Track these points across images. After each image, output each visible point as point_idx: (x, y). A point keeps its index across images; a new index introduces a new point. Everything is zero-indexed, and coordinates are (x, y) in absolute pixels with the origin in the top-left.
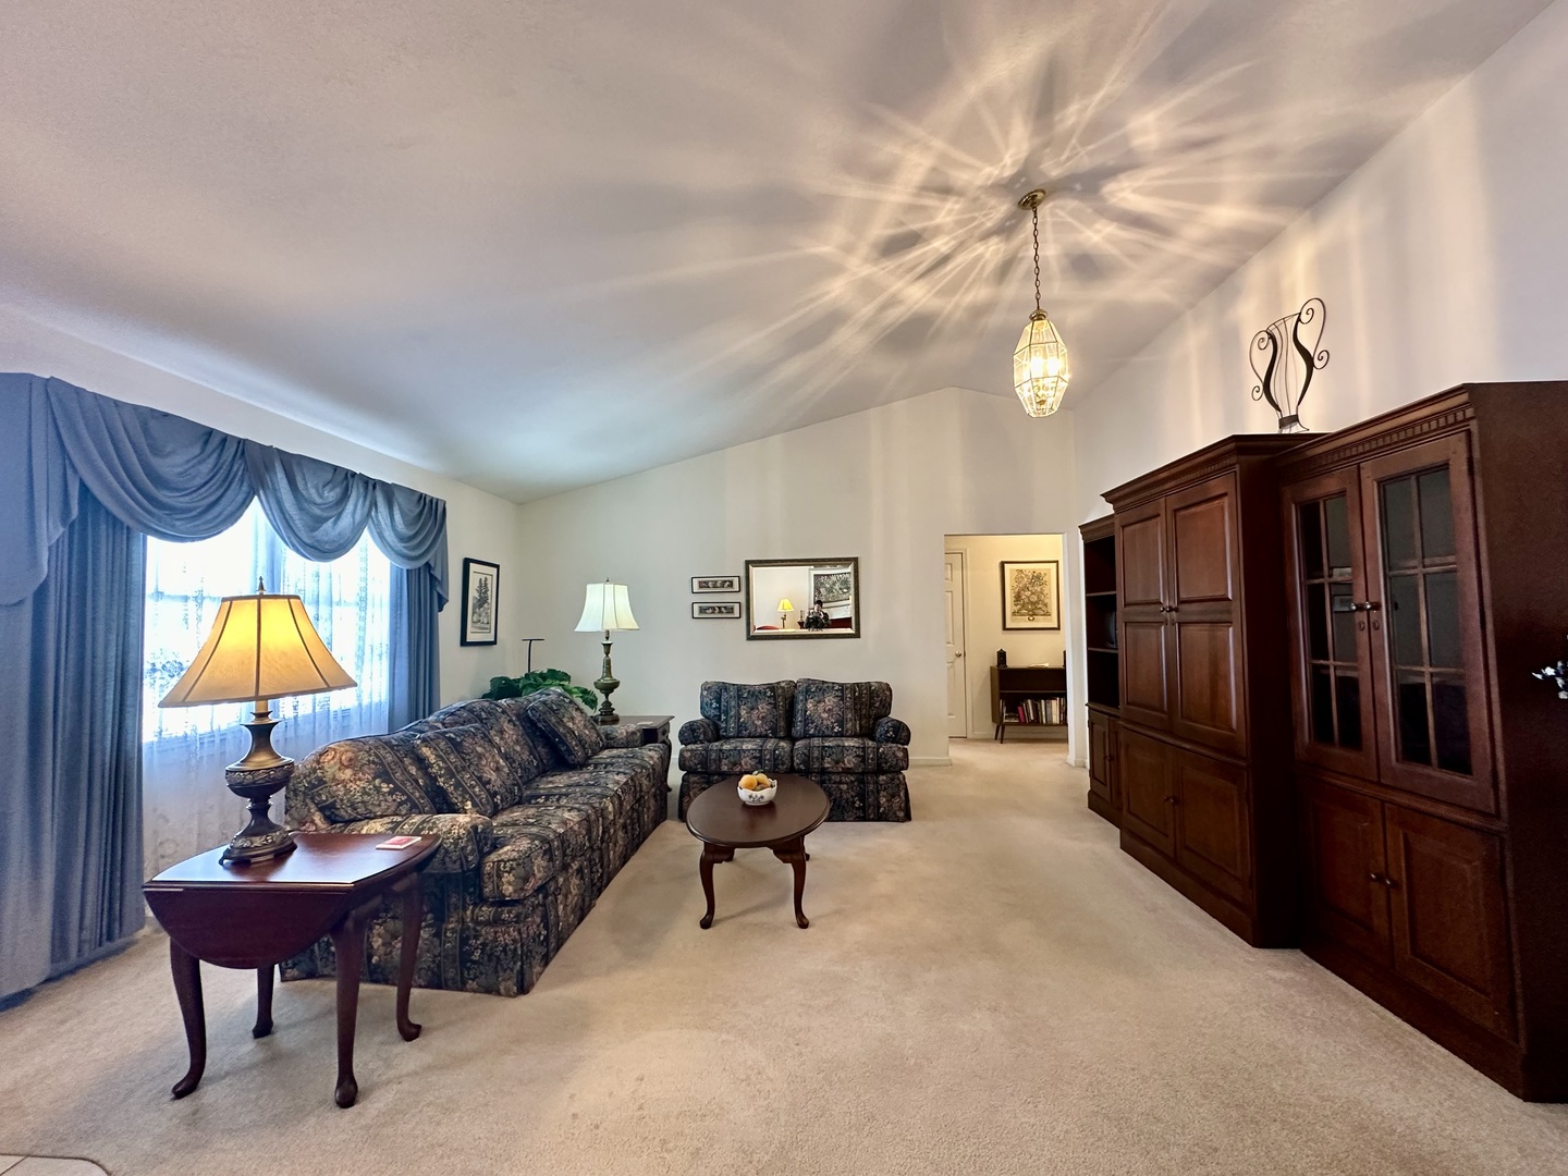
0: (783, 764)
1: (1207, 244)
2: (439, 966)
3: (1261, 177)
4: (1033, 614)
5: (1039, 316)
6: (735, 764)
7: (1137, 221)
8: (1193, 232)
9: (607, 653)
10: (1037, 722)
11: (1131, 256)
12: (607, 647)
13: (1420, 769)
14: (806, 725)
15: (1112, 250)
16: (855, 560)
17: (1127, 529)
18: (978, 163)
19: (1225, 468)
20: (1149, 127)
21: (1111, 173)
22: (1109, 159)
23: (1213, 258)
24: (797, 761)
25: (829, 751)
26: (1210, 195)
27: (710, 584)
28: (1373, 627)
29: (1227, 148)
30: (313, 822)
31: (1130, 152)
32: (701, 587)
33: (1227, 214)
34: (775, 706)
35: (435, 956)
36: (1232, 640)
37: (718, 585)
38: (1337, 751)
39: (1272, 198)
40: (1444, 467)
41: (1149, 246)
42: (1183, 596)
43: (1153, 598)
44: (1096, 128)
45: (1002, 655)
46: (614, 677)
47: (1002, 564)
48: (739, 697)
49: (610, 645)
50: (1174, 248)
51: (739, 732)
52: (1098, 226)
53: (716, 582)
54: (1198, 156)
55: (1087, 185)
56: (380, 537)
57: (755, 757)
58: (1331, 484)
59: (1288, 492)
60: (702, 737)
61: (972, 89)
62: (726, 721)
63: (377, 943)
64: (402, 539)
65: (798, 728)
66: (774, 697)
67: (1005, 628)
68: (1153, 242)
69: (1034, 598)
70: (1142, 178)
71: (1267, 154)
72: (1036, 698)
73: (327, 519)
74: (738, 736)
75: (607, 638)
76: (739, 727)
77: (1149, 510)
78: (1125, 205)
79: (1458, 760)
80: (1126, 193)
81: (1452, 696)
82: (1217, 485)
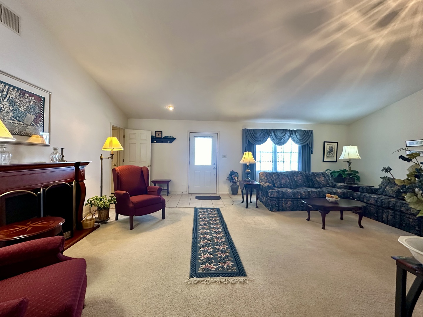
0: (384, 205)
9: (350, 165)
24: (390, 205)
49: (351, 163)
51: (382, 193)
56: (293, 140)
57: (375, 200)
60: (365, 192)
64: (300, 140)
73: (282, 139)
75: (350, 161)
76: (383, 191)
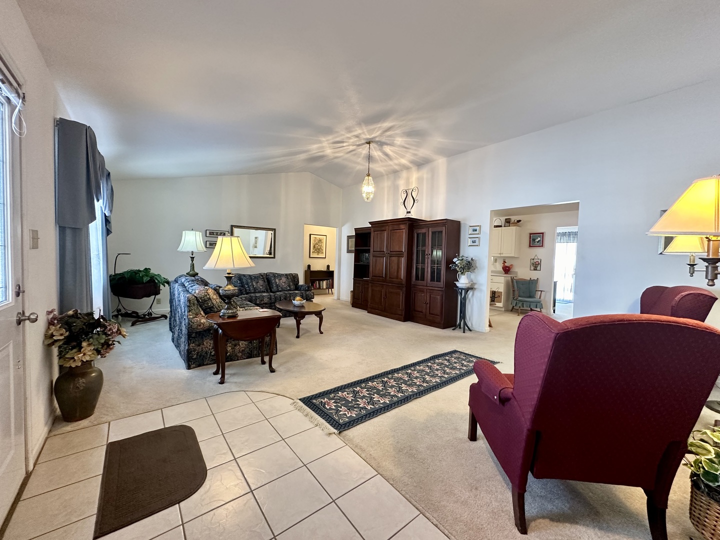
1: (396, 164)
2: (251, 351)
3: (412, 158)
4: (318, 253)
5: (369, 175)
6: (261, 301)
7: (387, 155)
8: (396, 162)
9: (192, 261)
10: (320, 288)
11: (381, 161)
12: (192, 258)
13: (434, 283)
14: (278, 287)
15: (377, 157)
16: (275, 230)
17: (375, 232)
18: (367, 134)
19: (405, 223)
20: (399, 141)
21: (387, 144)
22: (388, 142)
23: (397, 168)
25: (292, 294)
26: (403, 157)
27: (215, 233)
28: (428, 258)
29: (411, 151)
30: (201, 314)
31: (393, 143)
32: (210, 234)
33: (404, 161)
34: (265, 282)
35: (250, 349)
36: (403, 261)
37: (219, 234)
38: (420, 281)
39: (412, 162)
40: (442, 232)
41: (386, 160)
42: (391, 250)
43: (382, 250)
44: (390, 136)
45: (309, 266)
46: (196, 271)
47: (310, 235)
48: (251, 278)
49: (194, 257)
50: (391, 163)
52: (378, 152)
53: (217, 233)
54: (405, 149)
55: (381, 144)
58: (423, 231)
59: (415, 231)
61: (379, 125)
62: (249, 287)
63: (229, 349)
65: (275, 289)
66: (263, 278)
67: (310, 257)
68: (387, 159)
69: (319, 247)
70: (392, 148)
71: (415, 155)
72: (319, 280)
74: (255, 292)
75: (192, 255)
76: (255, 289)
77: (383, 228)
78: (386, 151)
79: (439, 280)
80: (387, 149)
81: (439, 271)
82: (402, 227)
